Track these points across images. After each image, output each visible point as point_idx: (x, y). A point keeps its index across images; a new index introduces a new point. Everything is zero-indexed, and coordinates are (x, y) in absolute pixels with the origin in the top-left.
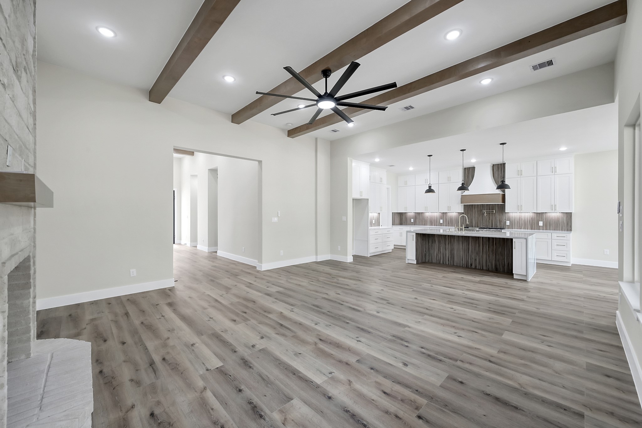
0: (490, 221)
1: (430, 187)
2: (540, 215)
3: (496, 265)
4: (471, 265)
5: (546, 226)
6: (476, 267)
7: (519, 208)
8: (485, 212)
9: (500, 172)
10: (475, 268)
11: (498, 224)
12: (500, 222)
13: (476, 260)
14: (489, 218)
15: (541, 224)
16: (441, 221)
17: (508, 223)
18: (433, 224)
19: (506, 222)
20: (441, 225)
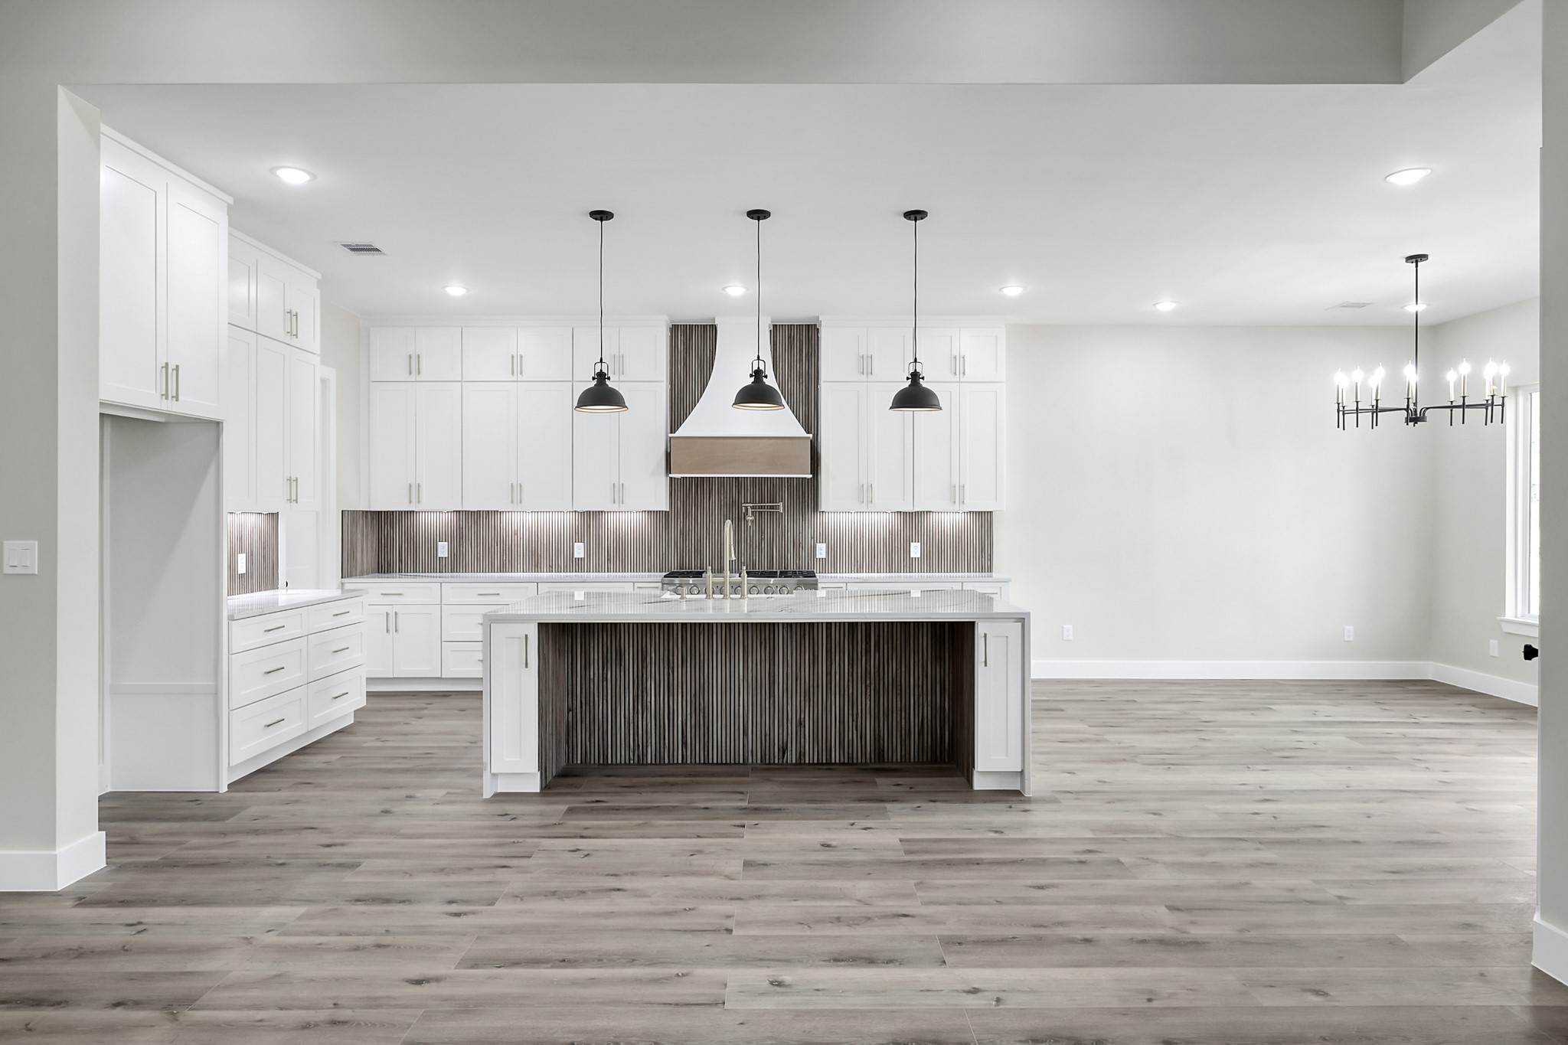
0: (765, 544)
1: (601, 377)
2: (912, 519)
3: (877, 738)
4: (784, 750)
5: (929, 559)
6: (801, 755)
7: (865, 492)
8: (750, 511)
9: (796, 357)
10: (800, 765)
11: (790, 556)
12: (798, 545)
13: (801, 724)
14: (762, 532)
15: (915, 550)
16: (579, 551)
17: (821, 551)
18: (544, 564)
19: (815, 547)
20: (577, 565)
